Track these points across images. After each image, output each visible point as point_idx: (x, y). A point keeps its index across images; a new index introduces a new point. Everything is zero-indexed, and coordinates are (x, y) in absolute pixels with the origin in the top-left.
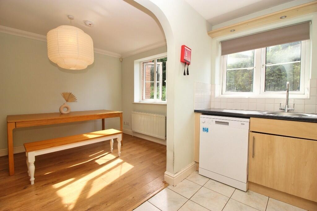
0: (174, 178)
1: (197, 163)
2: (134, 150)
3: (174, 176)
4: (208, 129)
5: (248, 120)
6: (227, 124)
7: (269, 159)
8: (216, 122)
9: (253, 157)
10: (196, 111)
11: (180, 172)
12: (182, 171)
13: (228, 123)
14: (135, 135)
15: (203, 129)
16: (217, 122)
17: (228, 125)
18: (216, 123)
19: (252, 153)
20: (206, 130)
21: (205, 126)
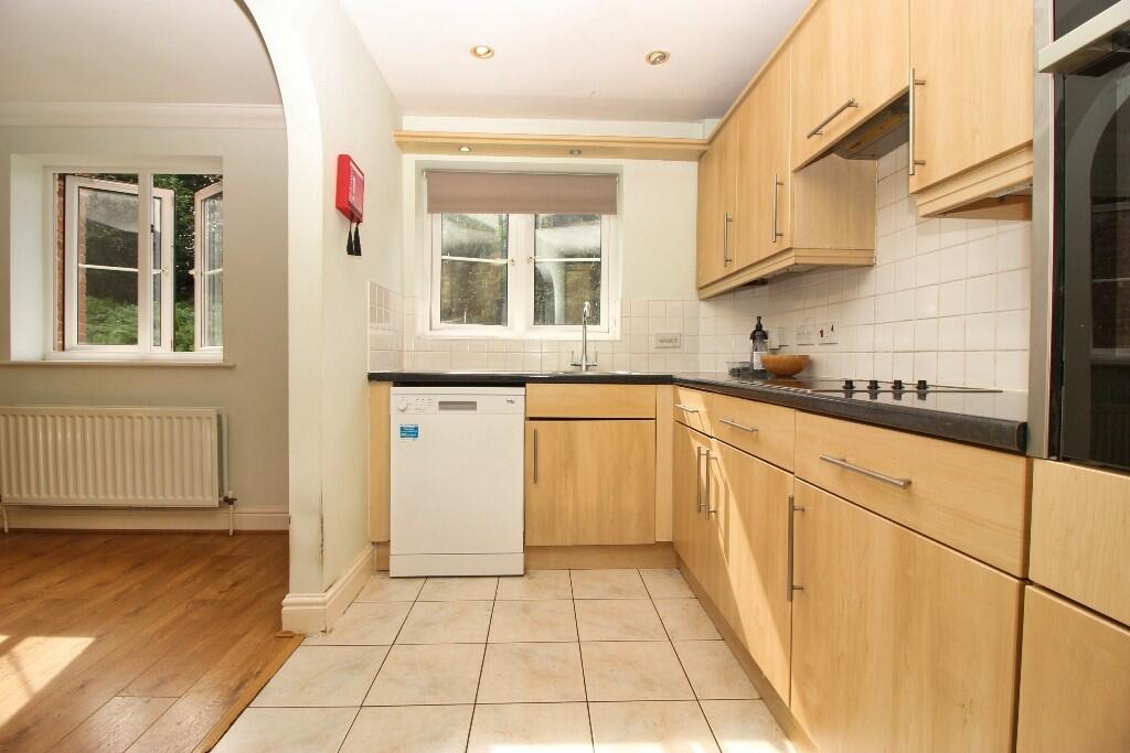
0: (325, 604)
1: (382, 545)
2: (58, 579)
3: (326, 598)
4: (416, 428)
5: (521, 390)
6: (472, 405)
7: (566, 477)
8: (441, 403)
9: (535, 481)
10: (374, 378)
11: (340, 583)
12: (346, 577)
13: (474, 403)
14: (16, 525)
15: (402, 429)
16: (444, 405)
17: (475, 408)
18: (441, 408)
19: (532, 475)
20: (410, 432)
21: (408, 420)
